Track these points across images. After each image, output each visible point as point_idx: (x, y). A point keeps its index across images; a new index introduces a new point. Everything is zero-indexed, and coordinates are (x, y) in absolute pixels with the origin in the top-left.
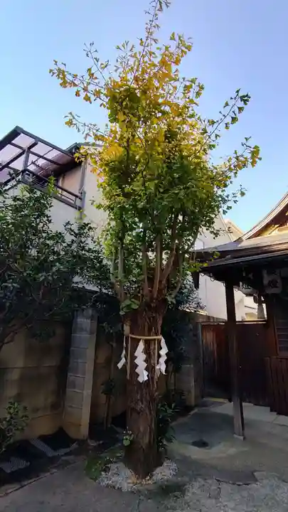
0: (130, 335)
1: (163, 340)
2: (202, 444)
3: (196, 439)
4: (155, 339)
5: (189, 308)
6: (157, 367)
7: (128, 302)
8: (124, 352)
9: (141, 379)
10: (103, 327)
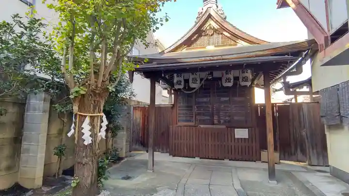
0: (79, 113)
1: (104, 116)
2: (128, 178)
3: (124, 176)
4: (98, 116)
5: (125, 95)
6: (99, 134)
7: (77, 89)
8: (73, 125)
9: (86, 143)
10: (55, 107)
